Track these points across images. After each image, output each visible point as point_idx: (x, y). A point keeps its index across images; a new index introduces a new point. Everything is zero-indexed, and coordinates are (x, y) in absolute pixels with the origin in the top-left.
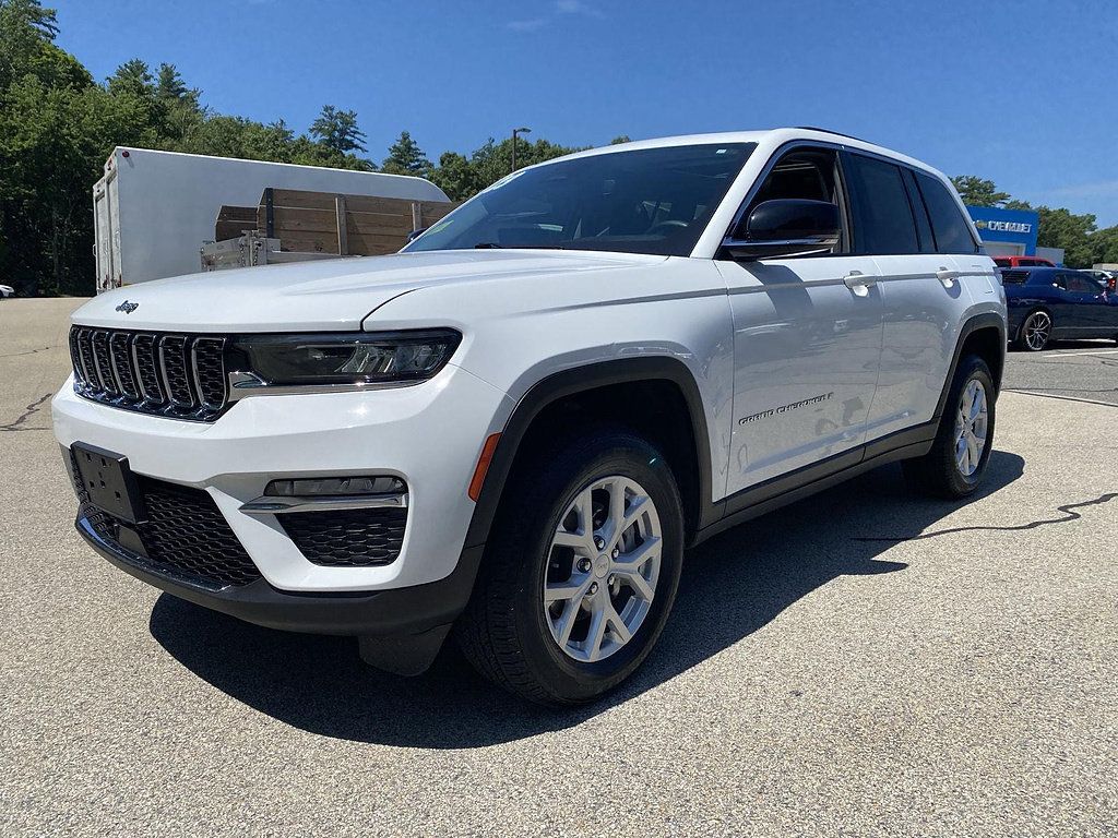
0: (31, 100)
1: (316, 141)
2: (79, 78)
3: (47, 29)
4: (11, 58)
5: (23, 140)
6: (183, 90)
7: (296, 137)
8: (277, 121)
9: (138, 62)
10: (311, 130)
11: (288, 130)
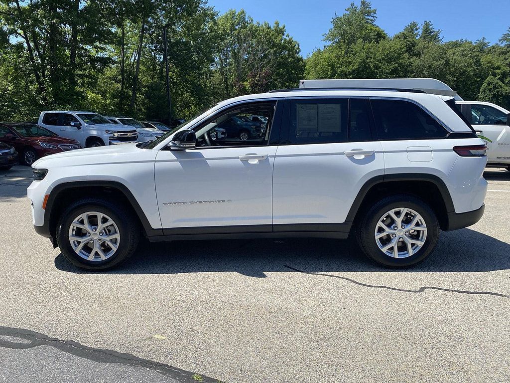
0: (358, 50)
1: (502, 45)
2: (380, 36)
3: (372, 18)
4: (355, 33)
5: (353, 66)
6: (433, 32)
7: (491, 45)
8: (480, 38)
9: (414, 23)
10: (500, 41)
11: (486, 42)
